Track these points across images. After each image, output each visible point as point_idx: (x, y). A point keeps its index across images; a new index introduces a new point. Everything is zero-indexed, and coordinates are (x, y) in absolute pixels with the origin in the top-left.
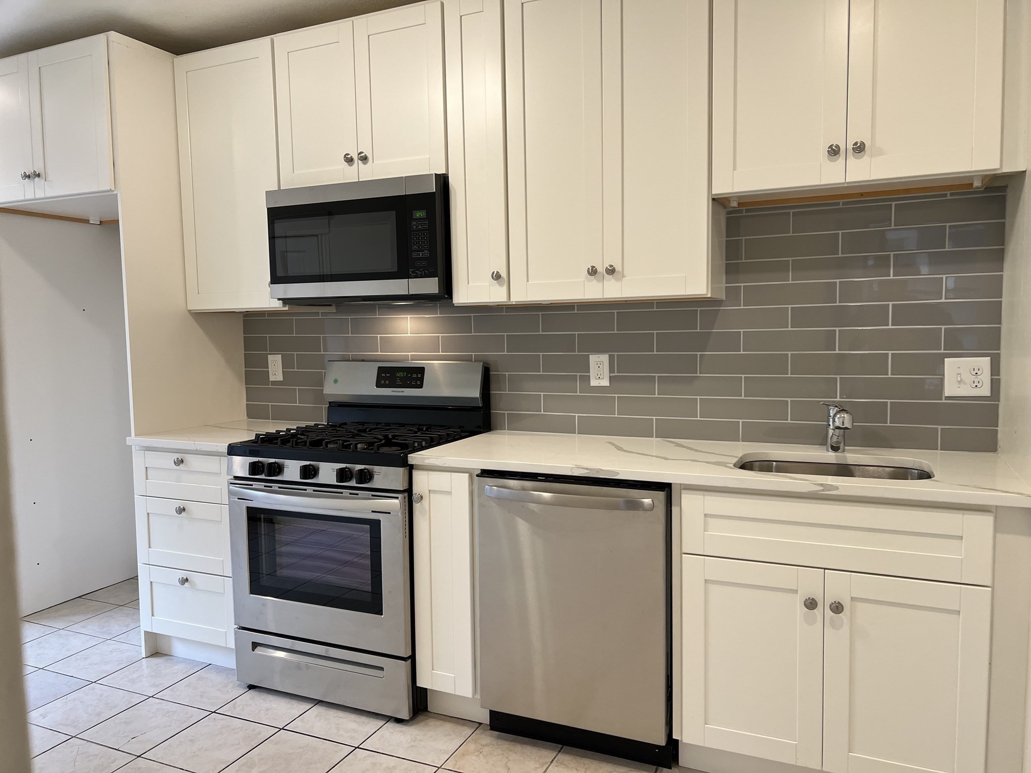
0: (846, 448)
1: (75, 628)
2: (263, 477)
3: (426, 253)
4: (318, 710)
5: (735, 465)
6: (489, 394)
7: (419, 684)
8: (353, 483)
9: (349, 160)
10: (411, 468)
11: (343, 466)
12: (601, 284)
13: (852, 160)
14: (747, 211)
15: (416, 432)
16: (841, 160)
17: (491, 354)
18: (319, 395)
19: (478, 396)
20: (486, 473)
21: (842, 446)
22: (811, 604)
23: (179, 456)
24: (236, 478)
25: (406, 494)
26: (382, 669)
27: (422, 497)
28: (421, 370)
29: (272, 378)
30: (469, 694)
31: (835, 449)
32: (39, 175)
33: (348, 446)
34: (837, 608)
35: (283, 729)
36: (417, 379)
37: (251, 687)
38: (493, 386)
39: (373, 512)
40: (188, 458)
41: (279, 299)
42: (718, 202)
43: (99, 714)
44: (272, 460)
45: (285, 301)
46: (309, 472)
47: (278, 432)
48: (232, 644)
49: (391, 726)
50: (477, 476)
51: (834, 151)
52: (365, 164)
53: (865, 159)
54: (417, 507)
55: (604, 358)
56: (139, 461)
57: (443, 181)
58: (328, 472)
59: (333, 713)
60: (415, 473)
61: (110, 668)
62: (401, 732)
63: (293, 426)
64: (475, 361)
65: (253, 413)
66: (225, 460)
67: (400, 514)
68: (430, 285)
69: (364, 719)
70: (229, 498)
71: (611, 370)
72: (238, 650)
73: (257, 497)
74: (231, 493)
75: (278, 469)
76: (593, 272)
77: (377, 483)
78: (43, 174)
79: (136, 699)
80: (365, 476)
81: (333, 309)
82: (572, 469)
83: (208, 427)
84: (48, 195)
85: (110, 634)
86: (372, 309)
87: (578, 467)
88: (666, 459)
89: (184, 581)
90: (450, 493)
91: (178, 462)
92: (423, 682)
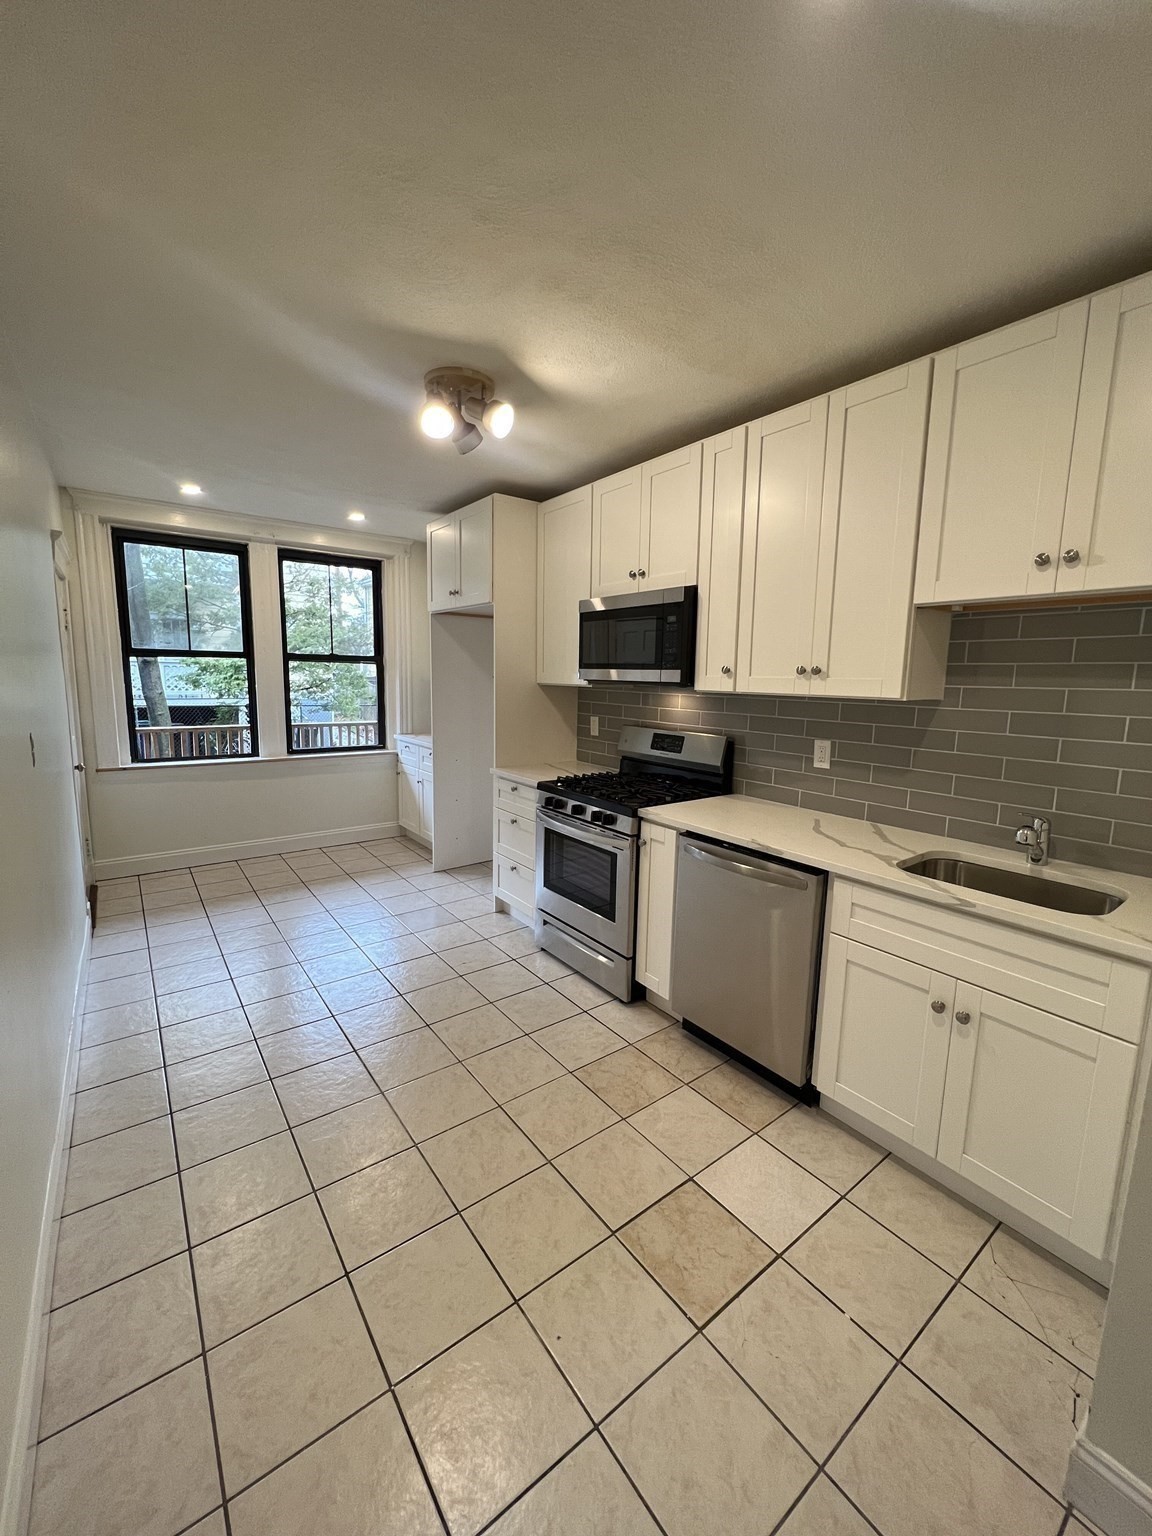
1: (469, 883)
2: (553, 808)
3: (675, 650)
4: (574, 977)
5: (898, 865)
6: (732, 764)
7: (636, 980)
8: (602, 823)
9: (633, 576)
10: (640, 819)
11: (598, 809)
12: (808, 683)
13: (1064, 569)
16: (1050, 571)
17: (736, 731)
19: (719, 765)
20: (690, 834)
21: (1044, 857)
22: (939, 1008)
23: (514, 785)
24: (540, 806)
25: (635, 839)
26: (612, 960)
27: (646, 843)
28: (682, 739)
29: (592, 734)
30: (667, 998)
31: (1035, 860)
32: (457, 593)
34: (964, 1019)
35: (547, 984)
36: (679, 745)
37: (543, 949)
38: (736, 757)
39: (613, 847)
40: (520, 788)
41: (586, 680)
42: (924, 613)
43: (453, 943)
44: (561, 797)
45: (590, 682)
46: (578, 810)
48: (536, 918)
49: (614, 1003)
50: (682, 834)
51: (1043, 561)
52: (643, 578)
53: (1080, 568)
54: (642, 849)
55: (827, 744)
56: (497, 784)
57: (692, 593)
58: (590, 812)
59: (582, 983)
60: (643, 823)
61: (472, 914)
62: (622, 1010)
64: (723, 735)
65: (581, 757)
66: (535, 792)
67: (630, 852)
68: (681, 675)
69: (601, 993)
70: (536, 819)
71: (832, 755)
72: (538, 923)
74: (537, 816)
75: (562, 804)
76: (802, 671)
77: (618, 827)
78: (459, 592)
79: (478, 938)
80: (611, 820)
84: (461, 604)
85: (481, 891)
87: (753, 841)
88: (842, 845)
89: (513, 869)
90: (663, 843)
91: (514, 789)
92: (640, 979)
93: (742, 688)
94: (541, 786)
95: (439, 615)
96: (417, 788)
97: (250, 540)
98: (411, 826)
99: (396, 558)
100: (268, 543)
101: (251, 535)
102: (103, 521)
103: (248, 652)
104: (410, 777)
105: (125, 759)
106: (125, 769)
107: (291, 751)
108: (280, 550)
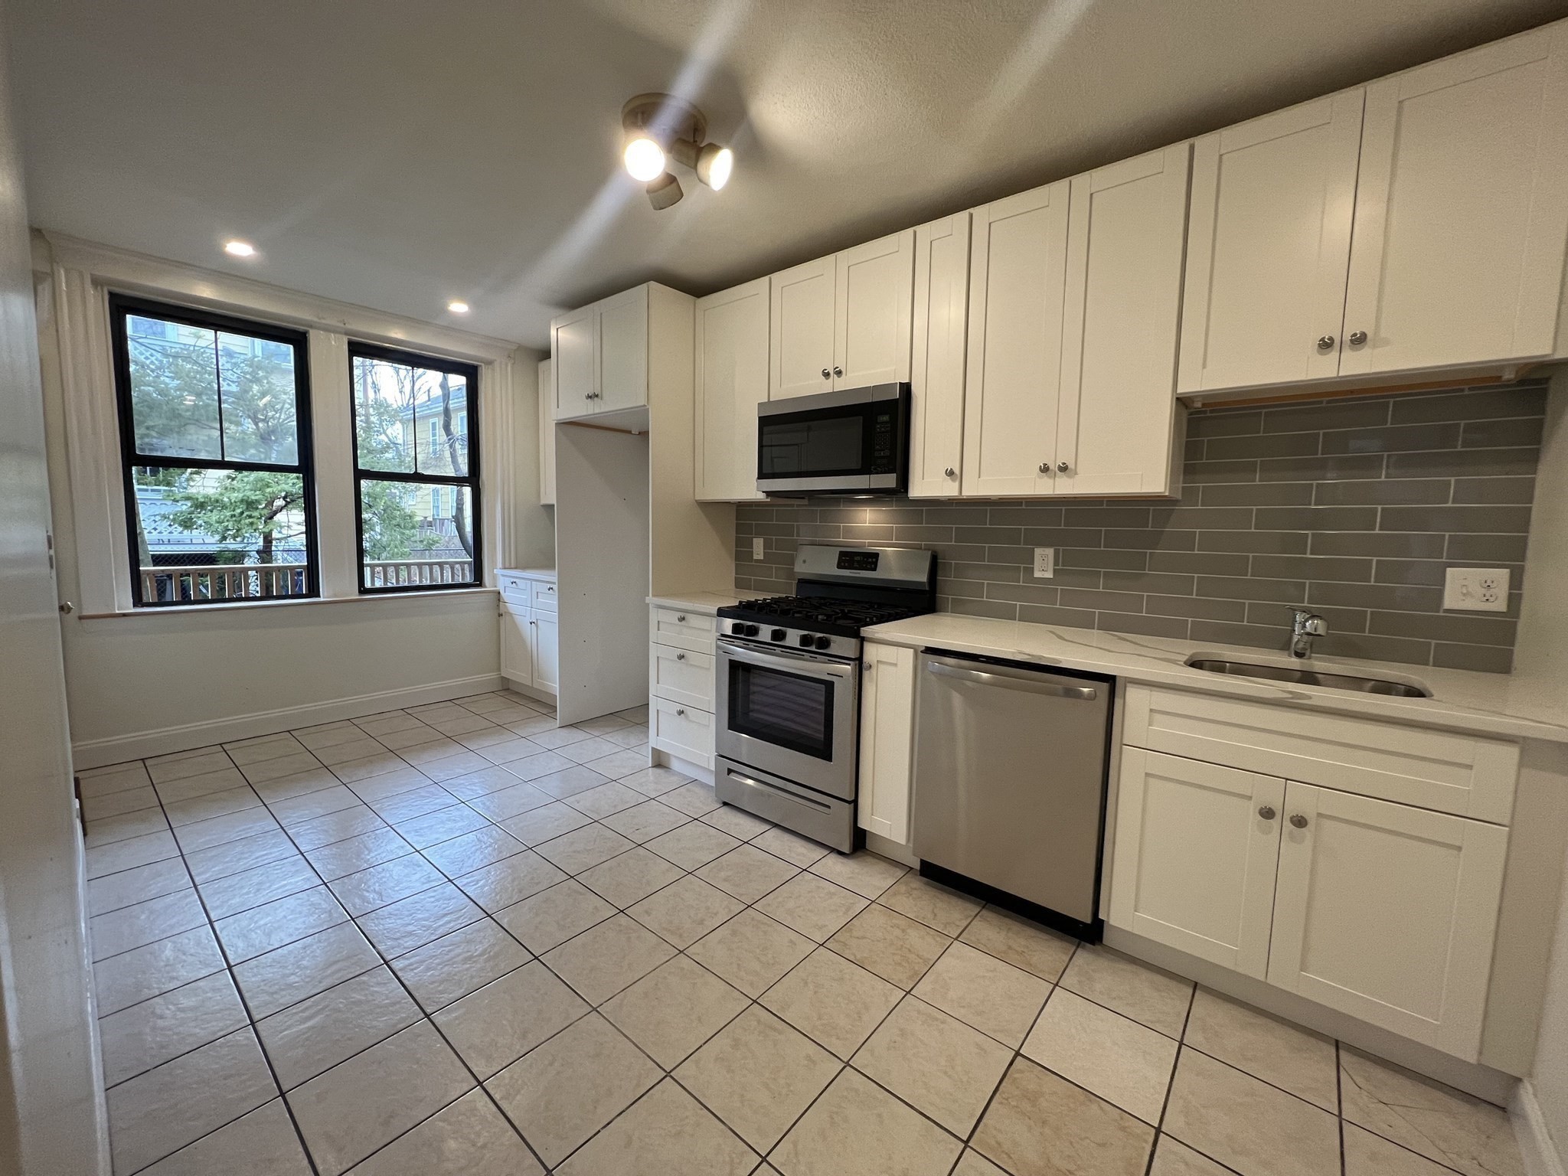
0: (1313, 655)
1: (607, 737)
2: (742, 636)
3: (887, 453)
4: (775, 832)
5: (1185, 663)
6: (936, 579)
7: (859, 825)
8: (813, 648)
9: (827, 375)
10: (863, 640)
11: (806, 633)
12: (1052, 481)
13: (1347, 354)
14: (1212, 411)
15: (868, 609)
16: (1334, 354)
17: (940, 544)
18: (791, 573)
19: (926, 581)
20: (930, 651)
21: (1308, 653)
22: (1267, 813)
23: (682, 614)
24: (723, 635)
25: (857, 662)
26: (829, 807)
27: (871, 666)
28: (876, 555)
29: (755, 557)
30: (903, 841)
31: (1299, 655)
32: (597, 396)
33: (811, 617)
34: (1300, 822)
35: (747, 843)
36: (872, 563)
37: (725, 804)
38: (940, 572)
39: (828, 674)
40: (689, 616)
41: (763, 492)
42: (1183, 402)
43: (615, 806)
44: (751, 623)
45: (768, 494)
46: (778, 636)
47: (757, 600)
48: (713, 768)
49: (833, 858)
50: (922, 652)
51: (1326, 345)
52: (839, 377)
53: (1365, 352)
54: (866, 674)
55: (1050, 552)
56: (654, 616)
57: (906, 389)
58: (793, 636)
59: (787, 837)
60: (865, 644)
61: (626, 771)
62: (842, 863)
63: (769, 596)
64: (925, 549)
65: (740, 584)
66: (715, 620)
67: (851, 678)
68: (889, 481)
69: (811, 846)
70: (716, 651)
71: (1056, 563)
72: (717, 773)
73: (738, 652)
74: (718, 647)
75: (754, 631)
76: (1045, 469)
77: (834, 649)
78: (600, 395)
79: (642, 799)
80: (824, 644)
81: (805, 502)
82: (1013, 653)
83: (705, 593)
84: (602, 410)
85: (628, 744)
86: (837, 501)
87: (1019, 652)
88: (1109, 651)
89: (681, 712)
90: (895, 665)
91: (682, 619)
92: (863, 824)
93: (969, 492)
94: (722, 613)
95: (568, 426)
96: (527, 630)
97: (311, 327)
98: (518, 675)
99: (497, 365)
100: (335, 332)
101: (316, 319)
102: (97, 282)
103: (306, 467)
104: (518, 619)
105: (124, 602)
106: (124, 615)
107: (363, 590)
108: (351, 344)
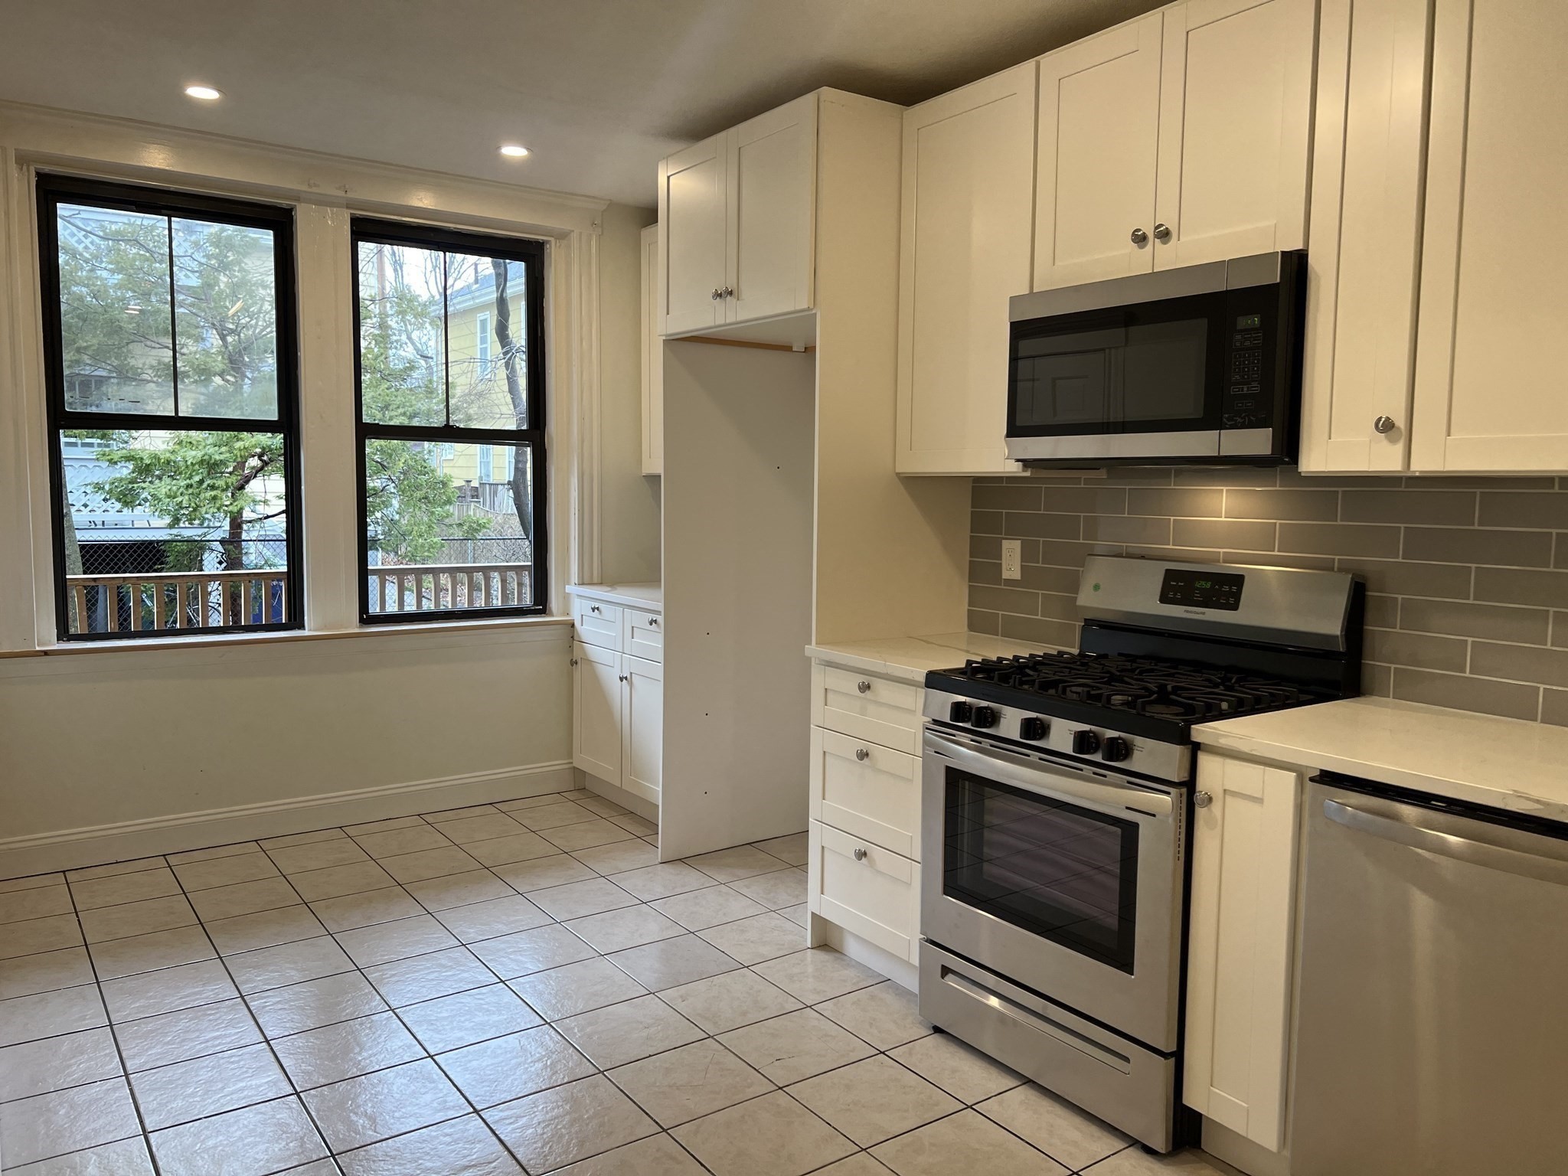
1: (736, 885)
2: (968, 725)
3: (1256, 387)
4: (1023, 1093)
6: (1362, 630)
7: (1185, 1102)
8: (1098, 758)
9: (1140, 239)
10: (1196, 748)
11: (1086, 727)
15: (1216, 686)
17: (1371, 560)
18: (1070, 607)
19: (1338, 633)
20: (1329, 779)
23: (865, 679)
24: (936, 722)
25: (1184, 790)
26: (1127, 1060)
27: (1210, 799)
28: (1238, 580)
29: (1006, 575)
30: (1273, 1146)
32: (731, 293)
33: (1098, 697)
35: (971, 1107)
36: (1231, 594)
37: (937, 1030)
38: (1370, 614)
39: (1127, 808)
40: (878, 684)
41: (1018, 460)
43: (744, 1014)
44: (984, 704)
45: (1026, 463)
46: (1034, 730)
47: (1000, 660)
48: (916, 961)
49: (1133, 1156)
50: (1312, 780)
52: (1165, 243)
54: (1201, 813)
56: (819, 679)
57: (1296, 264)
58: (1062, 733)
59: (1046, 1105)
60: (1201, 756)
61: (767, 951)
62: (1150, 1170)
63: (1024, 650)
64: (1340, 570)
65: (977, 624)
66: (922, 692)
67: (1170, 820)
68: (1258, 441)
69: (1094, 1130)
70: (924, 749)
72: (923, 971)
73: (959, 755)
74: (926, 743)
75: (989, 718)
77: (1137, 763)
78: (735, 292)
79: (792, 1005)
80: (1119, 751)
81: (1102, 474)
82: (1504, 796)
83: (909, 640)
84: (739, 319)
85: (775, 903)
86: (1166, 475)
89: (862, 855)
90: (1259, 801)
91: (865, 688)
92: (1193, 1099)
93: (1424, 463)
94: (936, 680)
95: (681, 344)
96: (616, 690)
97: (298, 200)
98: (599, 766)
99: (575, 236)
100: (332, 205)
101: (304, 188)
102: (22, 160)
103: (288, 422)
104: (602, 670)
105: (46, 636)
106: (46, 653)
107: (366, 618)
108: (355, 221)
